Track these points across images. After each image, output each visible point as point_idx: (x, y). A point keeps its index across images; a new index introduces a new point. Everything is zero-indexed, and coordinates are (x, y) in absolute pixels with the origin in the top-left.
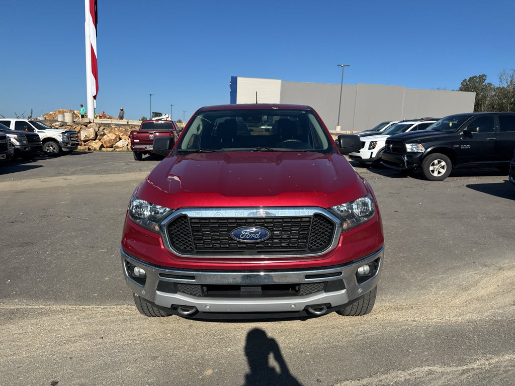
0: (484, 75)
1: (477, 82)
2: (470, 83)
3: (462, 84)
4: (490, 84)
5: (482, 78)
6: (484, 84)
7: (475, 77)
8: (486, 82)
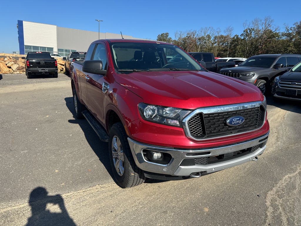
0: (168, 33)
1: (165, 37)
2: (162, 37)
3: (158, 37)
4: (170, 38)
5: (167, 34)
6: (168, 38)
7: (164, 34)
8: (169, 37)
